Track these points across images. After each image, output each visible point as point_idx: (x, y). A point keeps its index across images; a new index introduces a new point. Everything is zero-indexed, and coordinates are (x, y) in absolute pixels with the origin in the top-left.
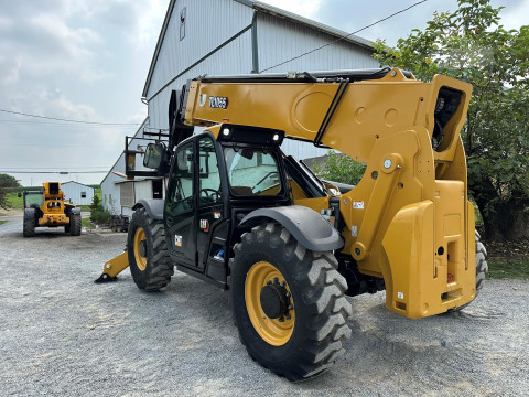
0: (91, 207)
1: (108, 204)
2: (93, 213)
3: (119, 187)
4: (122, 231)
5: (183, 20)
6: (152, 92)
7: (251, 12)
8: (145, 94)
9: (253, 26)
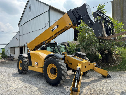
0: (1, 54)
1: (6, 53)
2: (2, 55)
3: (10, 49)
4: (11, 60)
5: (30, 8)
6: (20, 25)
7: (48, 7)
8: (19, 25)
9: (49, 11)
